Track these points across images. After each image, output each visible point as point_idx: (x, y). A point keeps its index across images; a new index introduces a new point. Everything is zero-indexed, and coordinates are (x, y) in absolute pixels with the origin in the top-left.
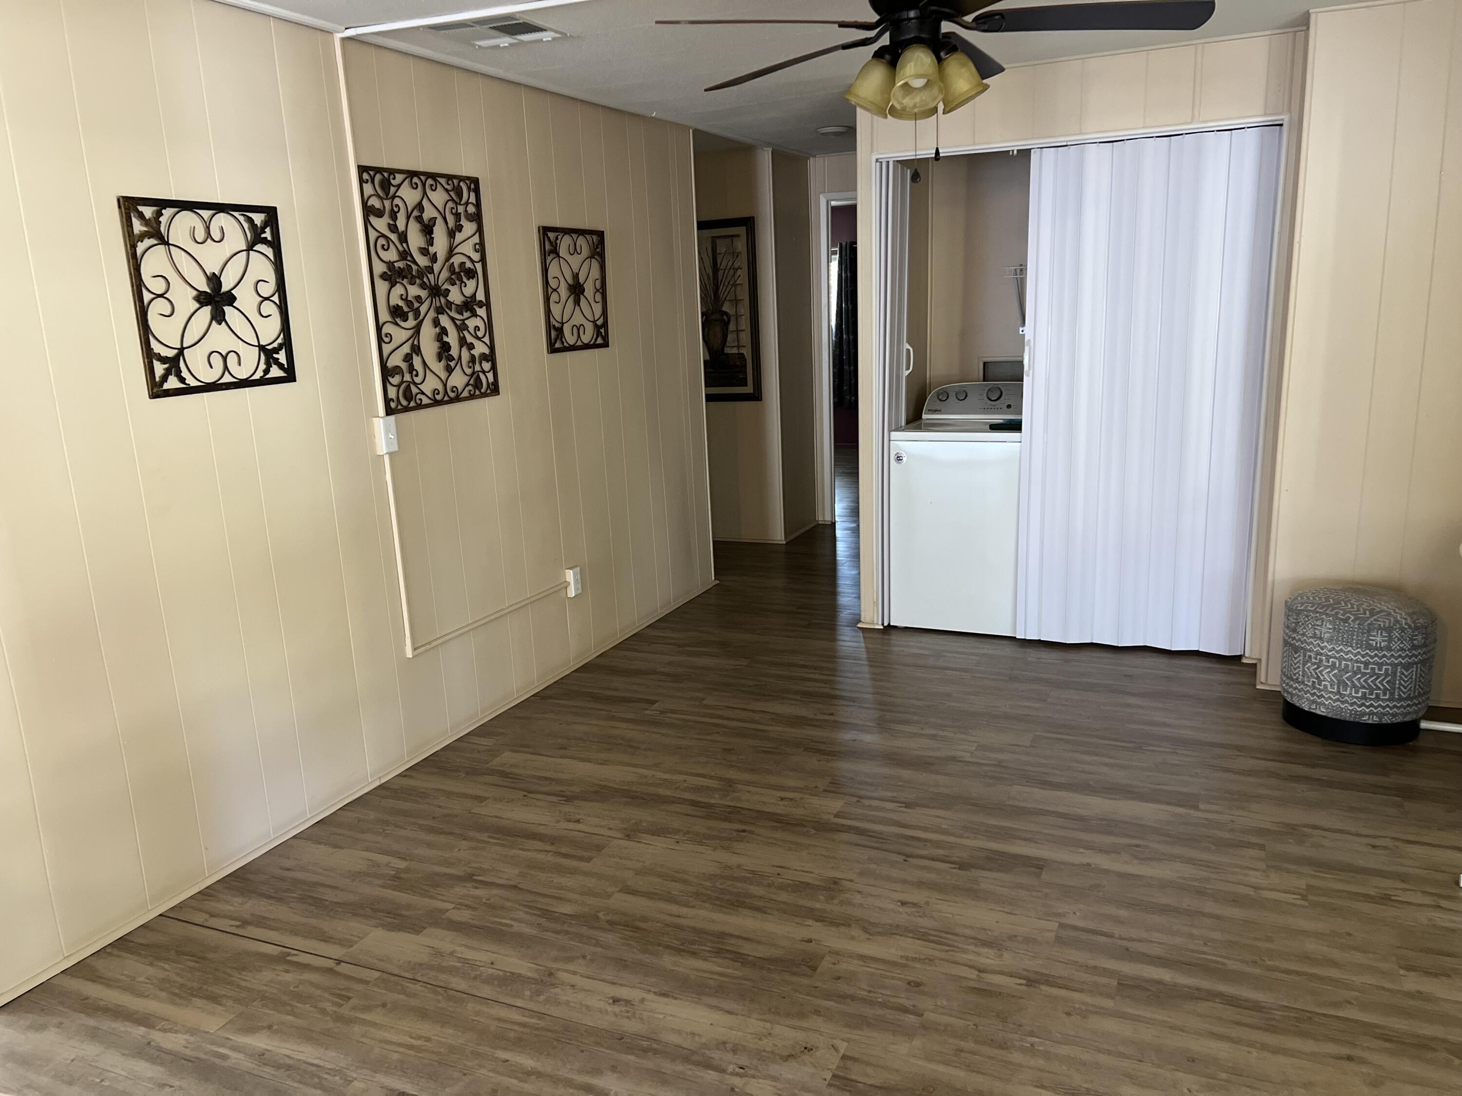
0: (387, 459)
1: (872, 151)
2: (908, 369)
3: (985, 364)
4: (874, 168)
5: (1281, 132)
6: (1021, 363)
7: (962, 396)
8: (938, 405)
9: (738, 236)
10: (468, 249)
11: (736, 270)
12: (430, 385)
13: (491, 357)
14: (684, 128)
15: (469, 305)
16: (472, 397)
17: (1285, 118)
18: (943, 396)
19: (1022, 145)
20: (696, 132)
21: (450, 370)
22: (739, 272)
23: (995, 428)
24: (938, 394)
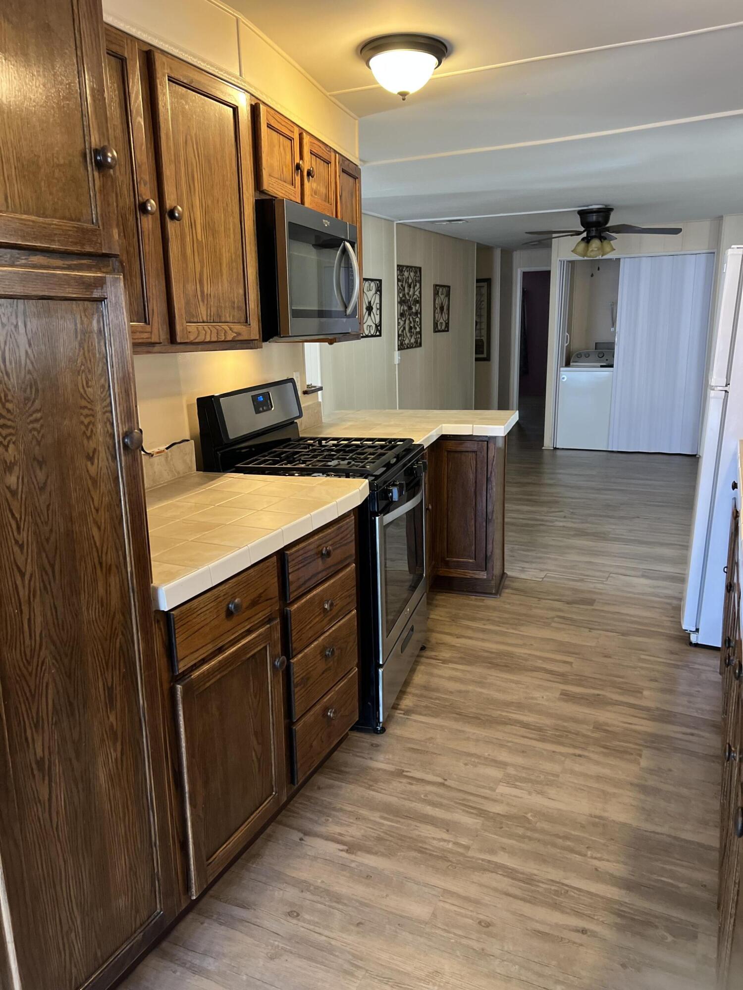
0: (397, 366)
1: (558, 257)
2: (567, 343)
3: (596, 343)
4: (558, 263)
5: (714, 255)
6: (613, 343)
7: (587, 355)
8: (577, 359)
9: (483, 287)
10: (417, 293)
11: (481, 302)
12: (407, 341)
13: (420, 333)
14: (473, 242)
15: (416, 313)
16: (415, 347)
17: (715, 250)
18: (579, 356)
19: (618, 256)
20: (478, 243)
21: (411, 336)
22: (483, 303)
23: (602, 366)
24: (577, 355)
